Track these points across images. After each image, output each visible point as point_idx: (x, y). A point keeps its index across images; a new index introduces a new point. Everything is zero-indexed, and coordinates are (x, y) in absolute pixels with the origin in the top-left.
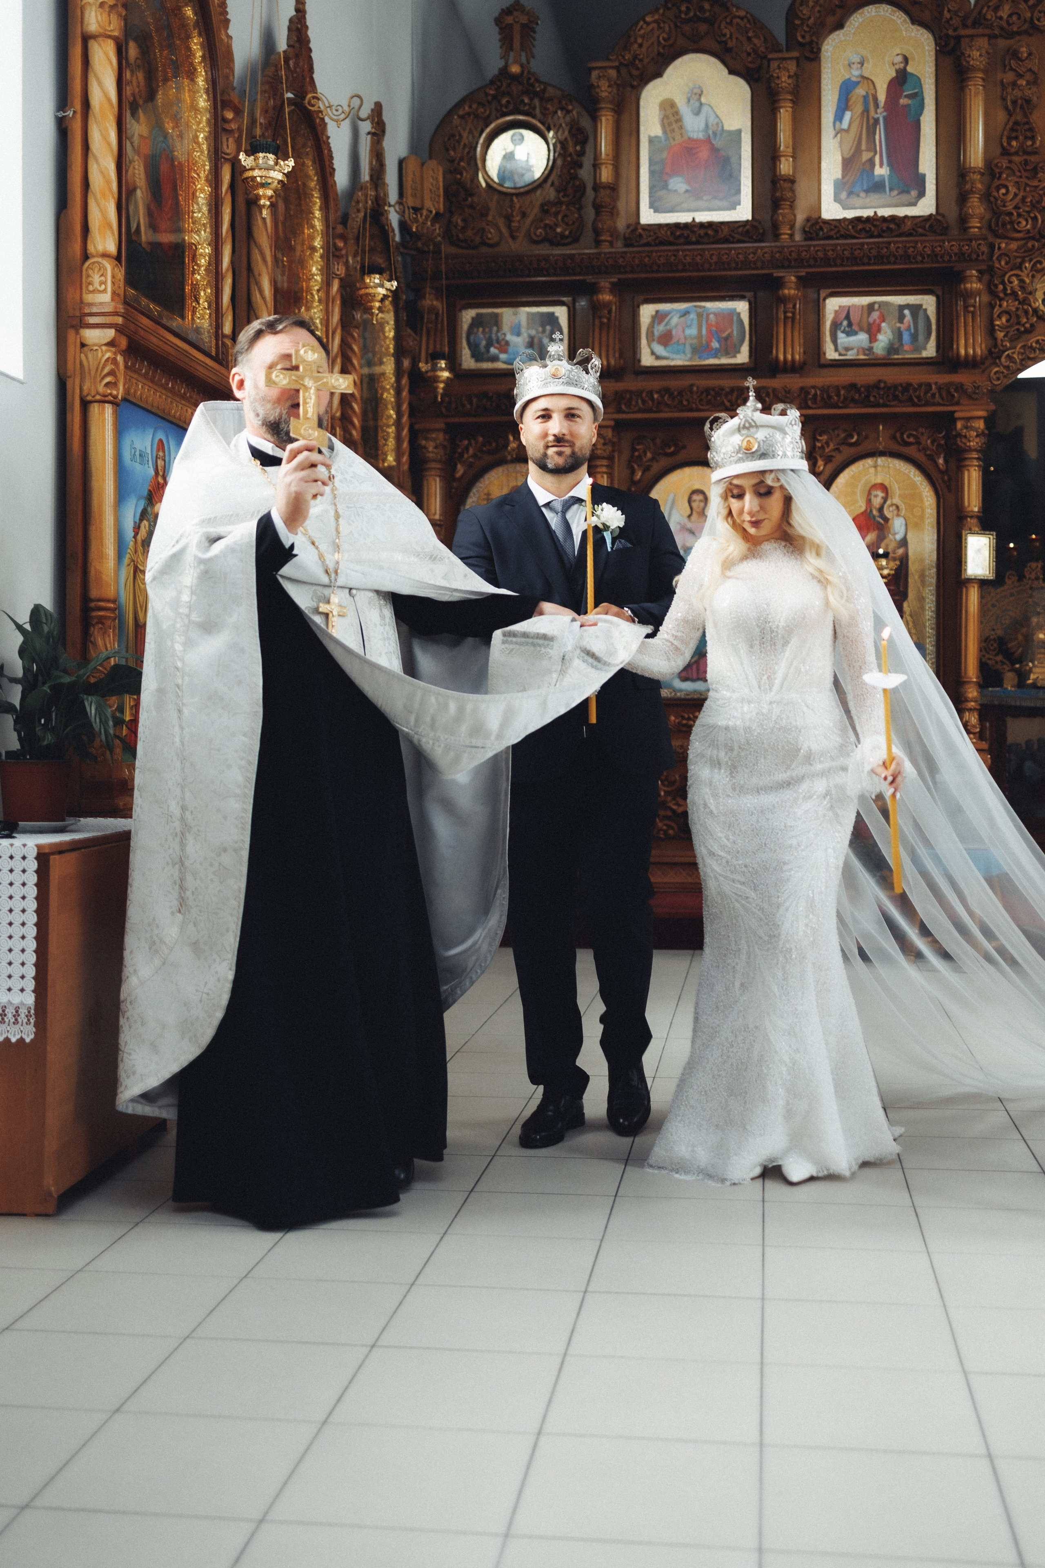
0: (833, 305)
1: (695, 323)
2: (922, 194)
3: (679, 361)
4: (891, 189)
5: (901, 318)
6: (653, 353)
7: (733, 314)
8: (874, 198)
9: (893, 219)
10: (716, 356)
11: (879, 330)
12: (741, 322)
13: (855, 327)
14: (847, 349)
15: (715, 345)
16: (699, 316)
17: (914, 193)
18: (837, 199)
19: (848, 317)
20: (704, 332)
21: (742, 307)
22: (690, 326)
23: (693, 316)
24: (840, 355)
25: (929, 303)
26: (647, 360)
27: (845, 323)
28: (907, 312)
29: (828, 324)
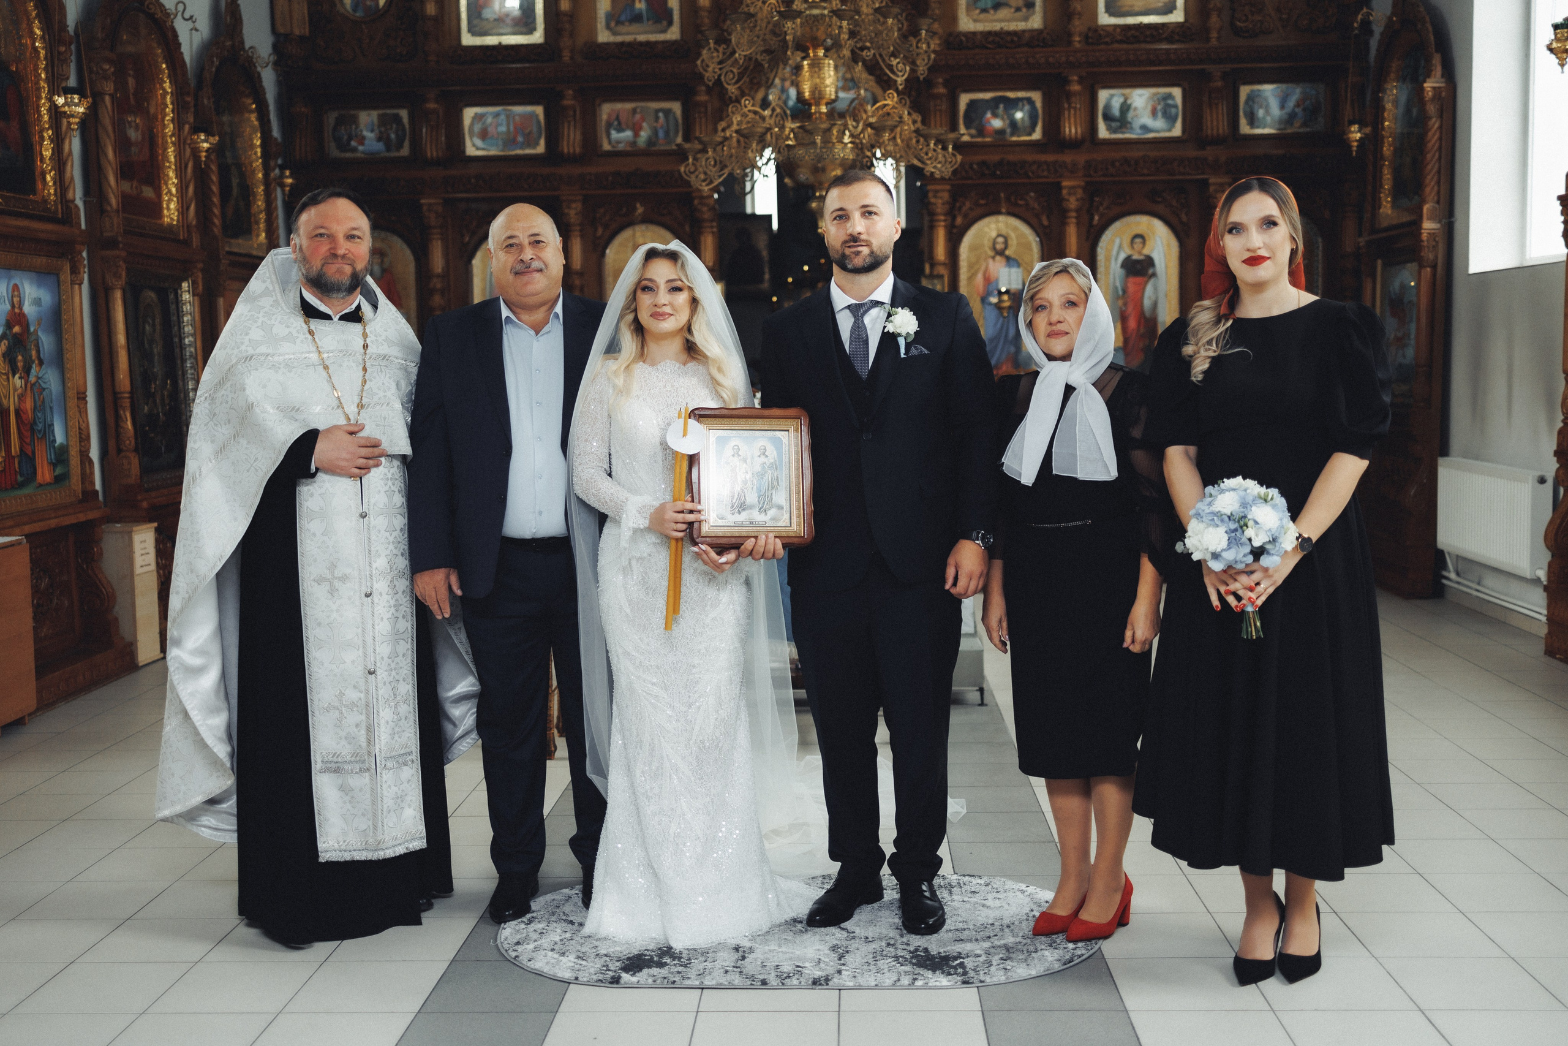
0: (606, 110)
1: (504, 123)
2: (670, 23)
3: (493, 152)
4: (648, 20)
5: (657, 119)
6: (474, 145)
7: (533, 115)
8: (634, 27)
9: (648, 43)
10: (521, 148)
11: (641, 128)
12: (539, 122)
13: (624, 126)
14: (618, 142)
15: (520, 139)
16: (508, 117)
17: (665, 23)
18: (608, 27)
19: (617, 118)
20: (512, 128)
21: (539, 110)
22: (501, 125)
23: (503, 117)
24: (613, 147)
25: (676, 107)
26: (471, 151)
27: (616, 123)
28: (661, 114)
29: (604, 123)
